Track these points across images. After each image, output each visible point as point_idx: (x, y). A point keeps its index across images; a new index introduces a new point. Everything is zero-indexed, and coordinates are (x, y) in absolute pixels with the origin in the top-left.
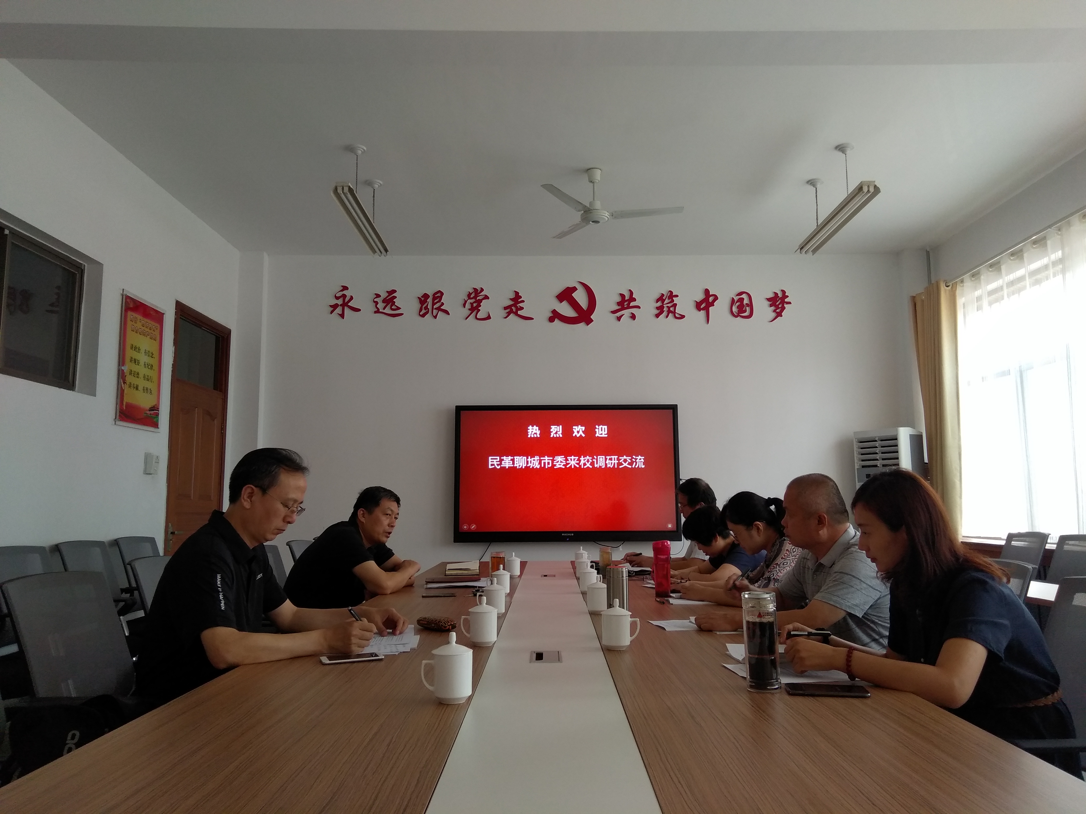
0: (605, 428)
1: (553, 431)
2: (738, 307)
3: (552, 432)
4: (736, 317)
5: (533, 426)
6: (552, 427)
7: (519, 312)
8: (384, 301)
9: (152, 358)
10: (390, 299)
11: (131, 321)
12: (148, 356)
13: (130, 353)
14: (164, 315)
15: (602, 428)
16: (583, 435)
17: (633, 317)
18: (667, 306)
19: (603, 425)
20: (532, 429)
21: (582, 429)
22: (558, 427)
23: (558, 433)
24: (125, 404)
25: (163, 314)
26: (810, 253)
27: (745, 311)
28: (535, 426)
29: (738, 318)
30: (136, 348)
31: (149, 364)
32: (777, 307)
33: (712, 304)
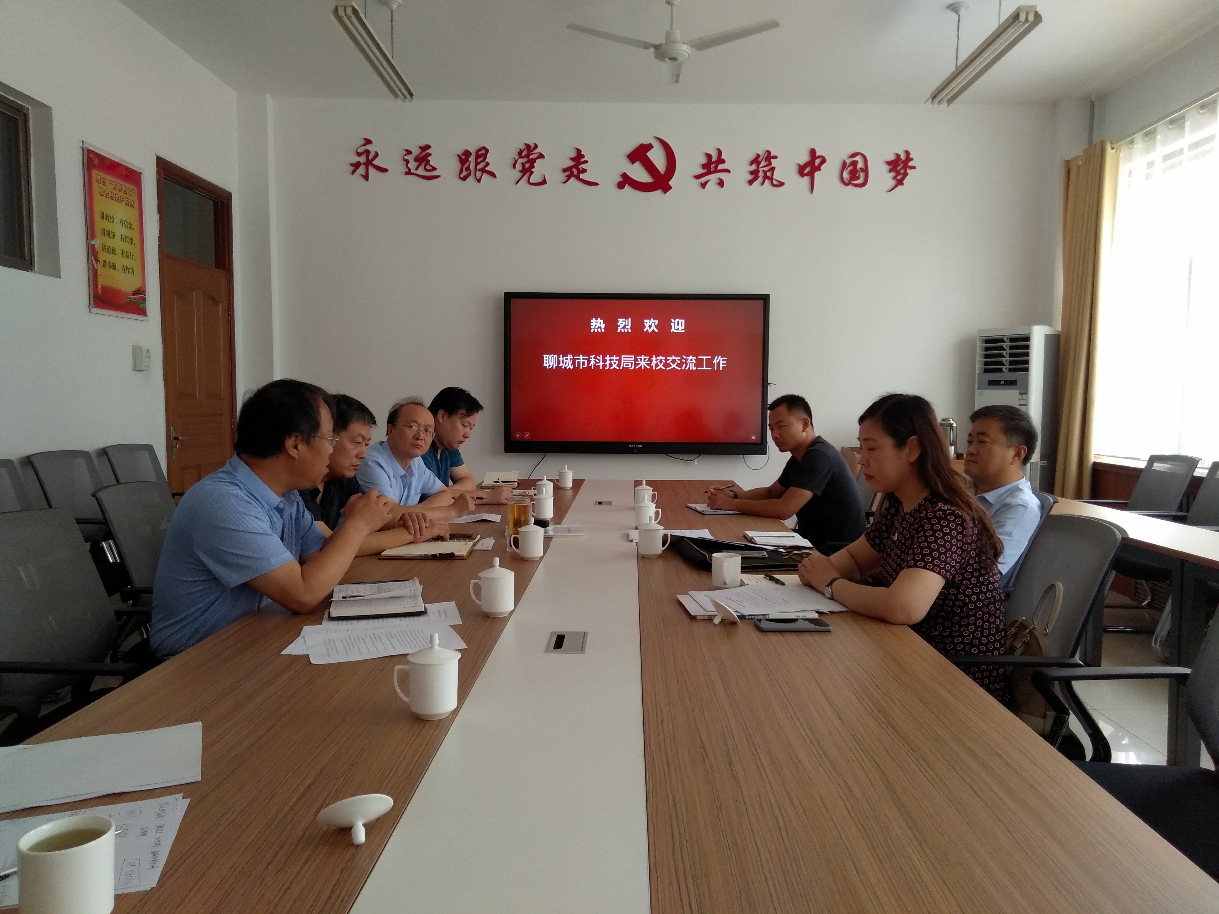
0: (682, 322)
1: (621, 325)
2: (850, 172)
3: (619, 326)
4: (847, 185)
5: (596, 319)
6: (619, 320)
7: (582, 176)
8: (416, 159)
9: (131, 229)
10: (423, 158)
11: (97, 182)
12: (125, 227)
13: (100, 224)
14: (142, 175)
15: (678, 322)
16: (656, 331)
17: (721, 183)
18: (764, 171)
19: (679, 319)
20: (596, 322)
21: (655, 323)
22: (627, 320)
23: (627, 327)
24: (99, 286)
25: (141, 173)
26: (945, 104)
27: (858, 178)
28: (599, 319)
29: (849, 186)
30: (107, 216)
31: (127, 237)
32: (898, 173)
33: (818, 168)
